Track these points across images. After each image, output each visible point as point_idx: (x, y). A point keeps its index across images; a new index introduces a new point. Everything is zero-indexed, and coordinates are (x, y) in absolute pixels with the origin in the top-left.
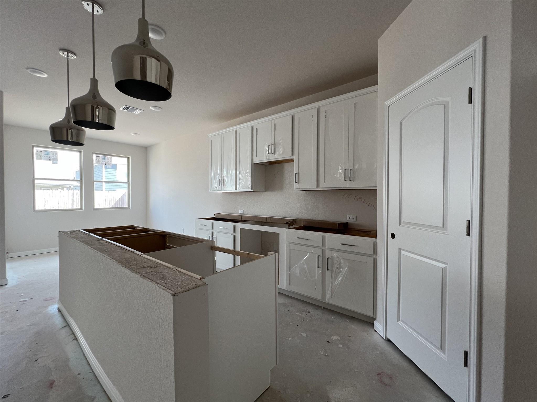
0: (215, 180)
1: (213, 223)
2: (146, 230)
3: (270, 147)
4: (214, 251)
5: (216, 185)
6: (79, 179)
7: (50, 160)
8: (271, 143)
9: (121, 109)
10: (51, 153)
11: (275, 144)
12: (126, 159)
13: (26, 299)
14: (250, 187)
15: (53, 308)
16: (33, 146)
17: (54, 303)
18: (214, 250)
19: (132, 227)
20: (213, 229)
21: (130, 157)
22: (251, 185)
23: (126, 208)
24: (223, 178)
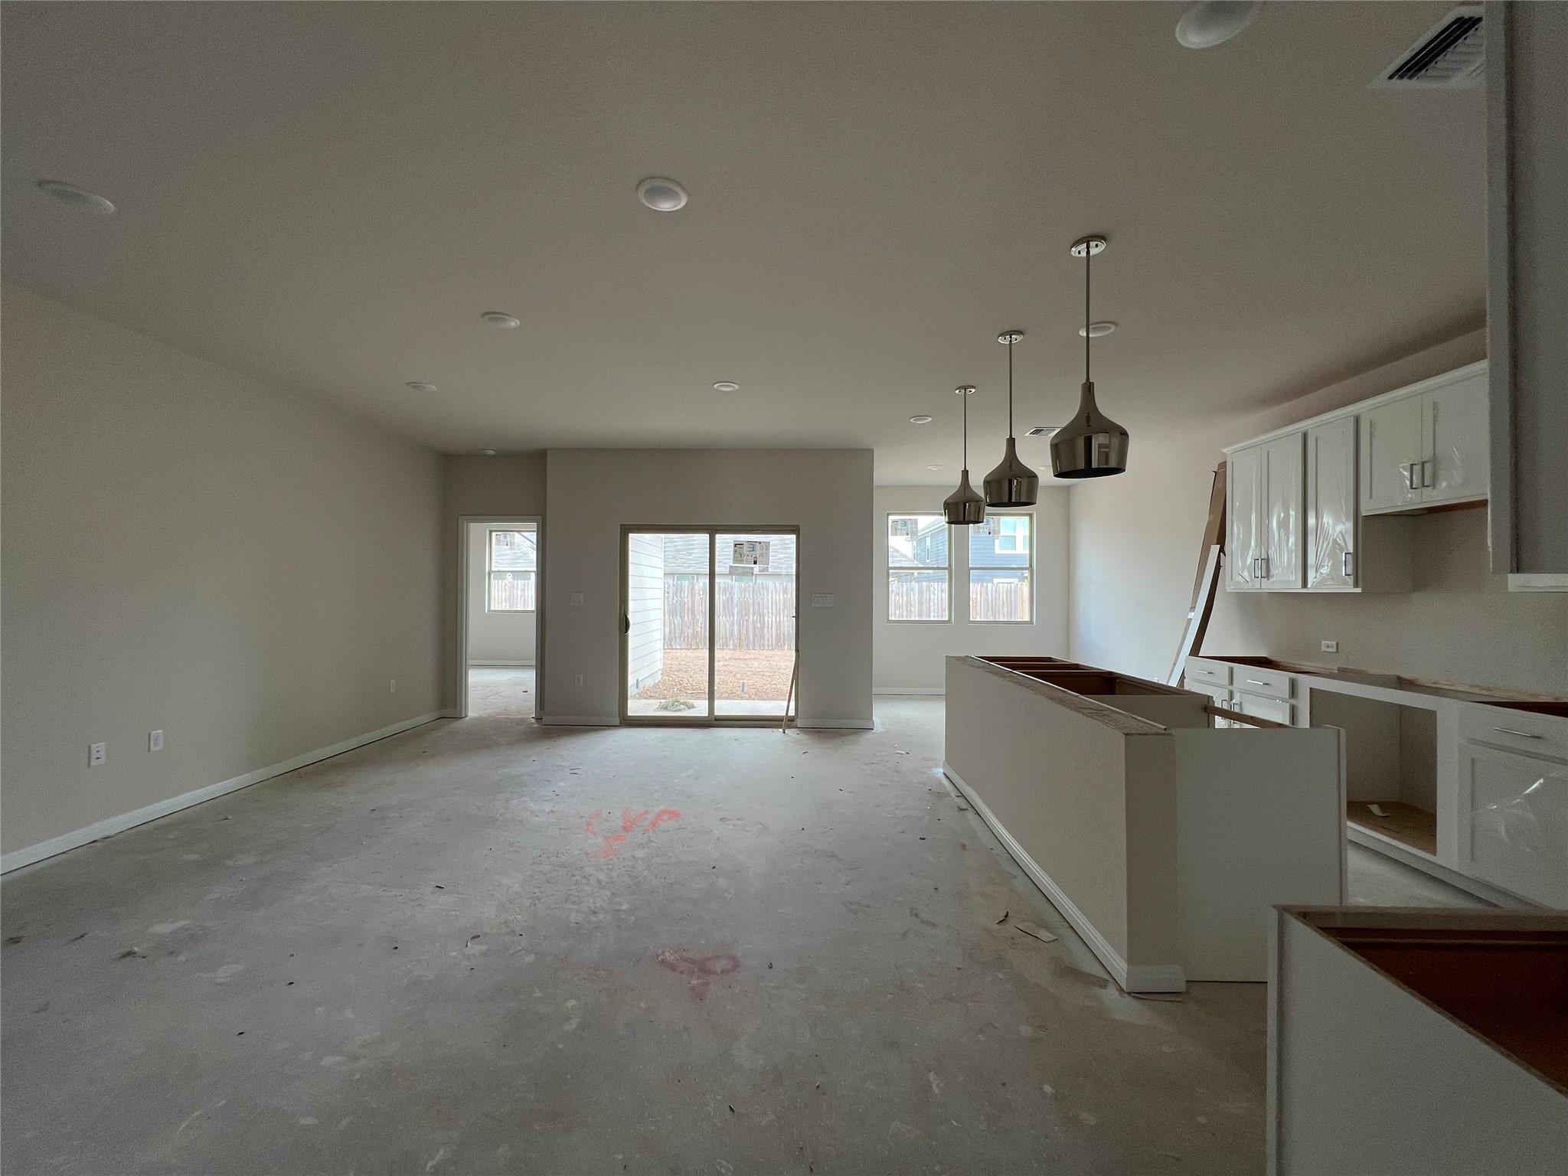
0: (1244, 562)
1: (1231, 671)
2: (1076, 666)
3: (1417, 468)
4: (1210, 715)
5: (1246, 574)
6: (947, 566)
7: (907, 534)
8: (1422, 458)
9: (1028, 434)
10: (909, 522)
11: (1435, 459)
12: (1027, 519)
13: (903, 752)
14: (1351, 580)
15: (939, 772)
16: (888, 515)
17: (937, 766)
18: (1212, 713)
19: (1050, 659)
20: (1231, 682)
21: (1035, 513)
22: (1352, 577)
23: (1025, 623)
24: (1266, 557)
